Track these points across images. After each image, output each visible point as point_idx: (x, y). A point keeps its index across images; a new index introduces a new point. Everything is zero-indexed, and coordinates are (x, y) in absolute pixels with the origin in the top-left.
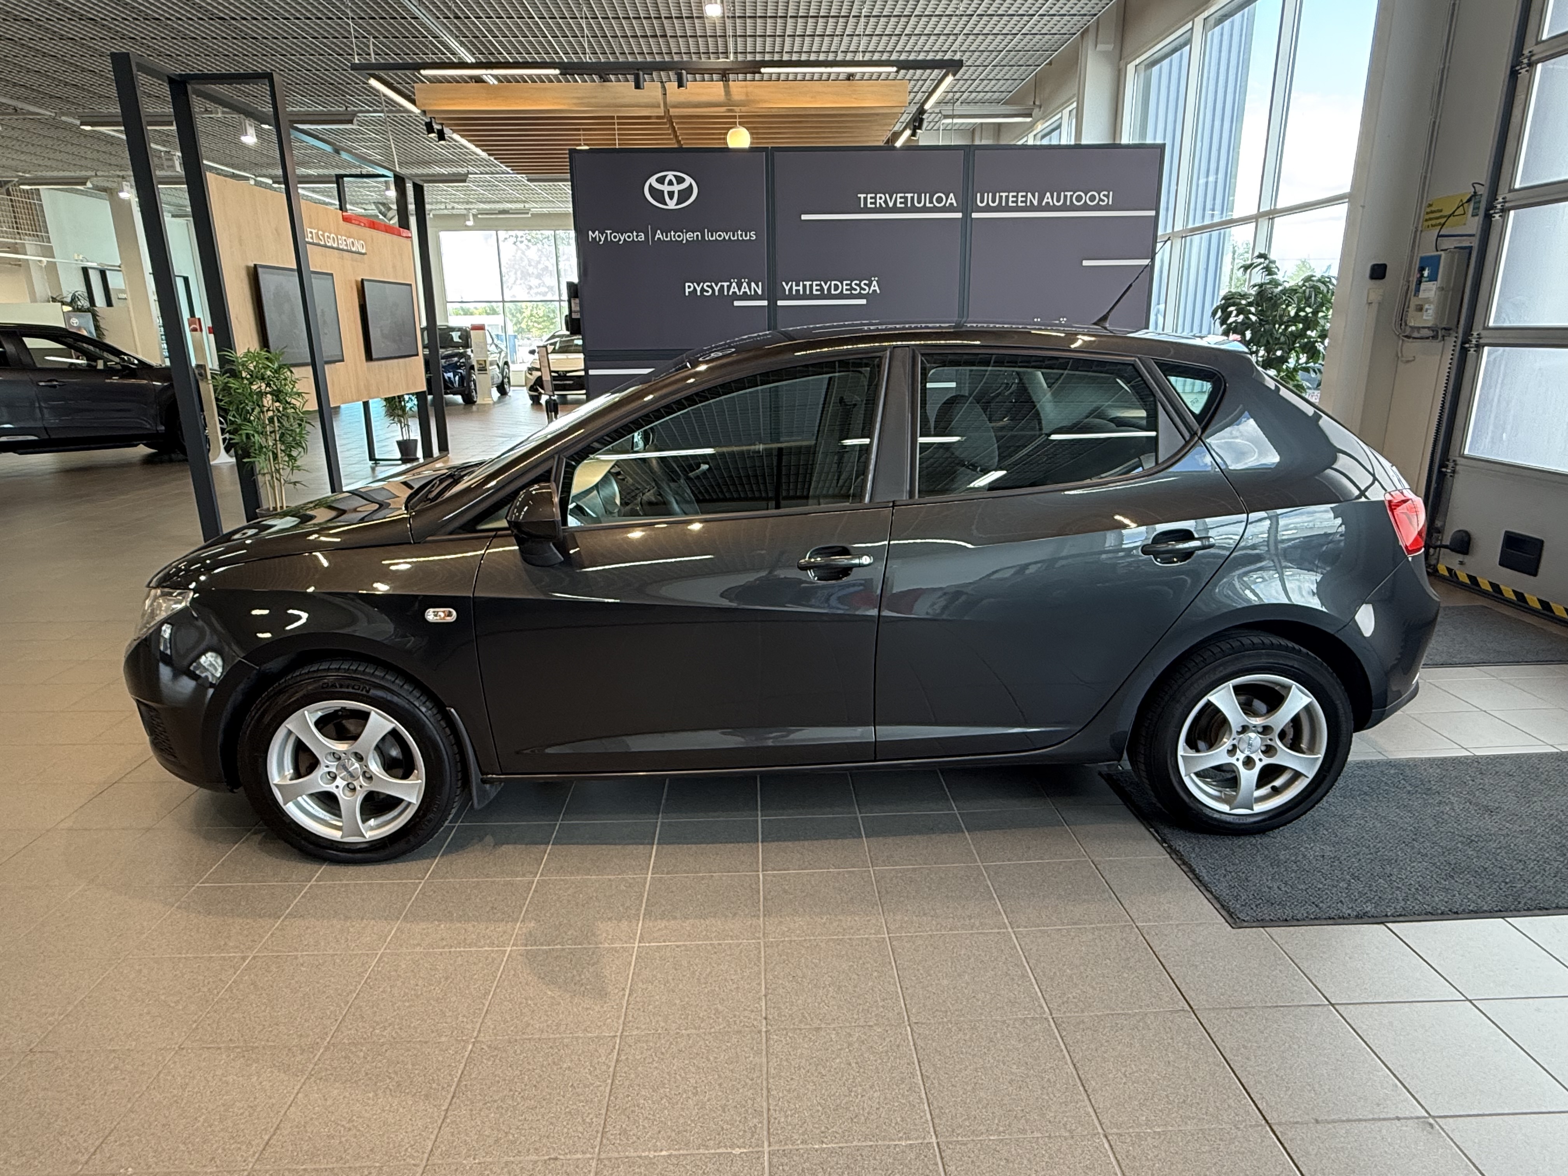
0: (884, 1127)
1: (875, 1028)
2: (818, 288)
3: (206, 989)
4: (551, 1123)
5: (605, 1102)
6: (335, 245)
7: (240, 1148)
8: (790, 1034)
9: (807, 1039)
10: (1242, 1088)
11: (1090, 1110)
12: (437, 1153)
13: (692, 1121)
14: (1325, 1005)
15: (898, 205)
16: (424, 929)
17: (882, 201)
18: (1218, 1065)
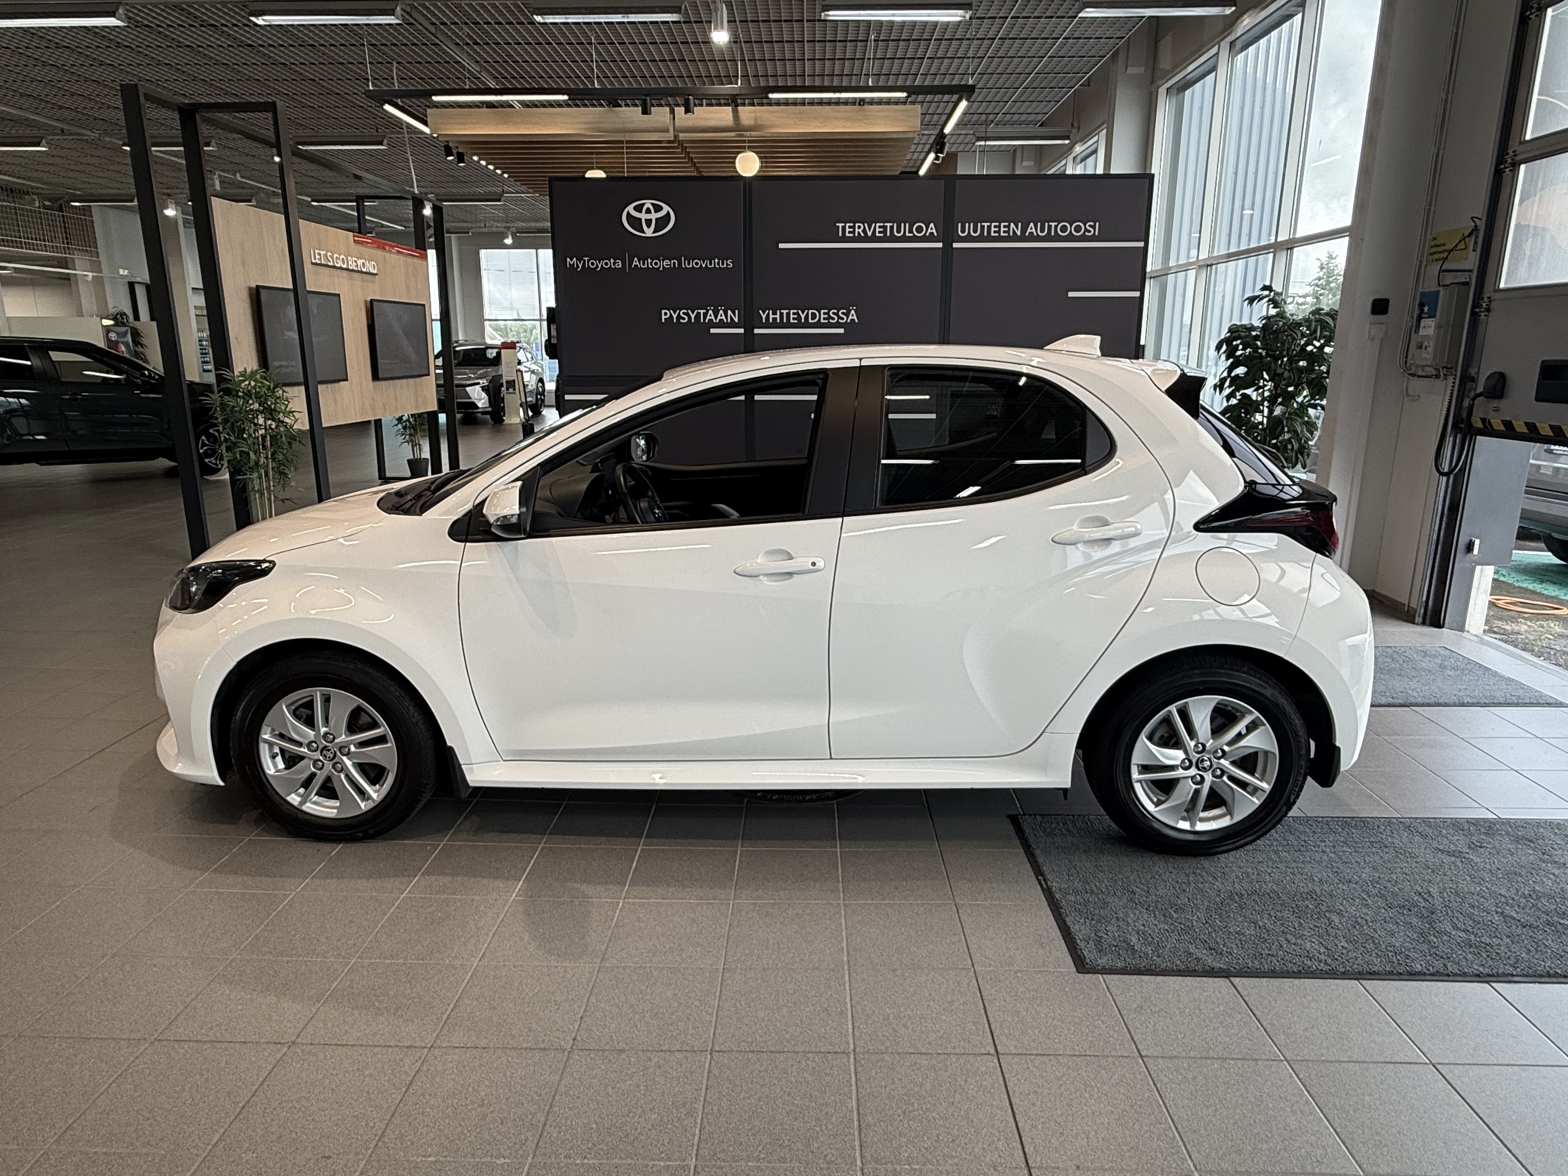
0: (650, 1147)
1: (677, 1053)
2: (795, 316)
3: (59, 983)
4: (337, 1125)
5: (393, 1108)
6: (345, 266)
7: (43, 1129)
8: (592, 1055)
9: (606, 1061)
10: (1016, 1133)
11: (857, 1143)
12: (221, 1145)
13: (469, 1131)
14: (1134, 1057)
15: (877, 234)
16: (279, 938)
17: (860, 231)
18: (1001, 1109)
